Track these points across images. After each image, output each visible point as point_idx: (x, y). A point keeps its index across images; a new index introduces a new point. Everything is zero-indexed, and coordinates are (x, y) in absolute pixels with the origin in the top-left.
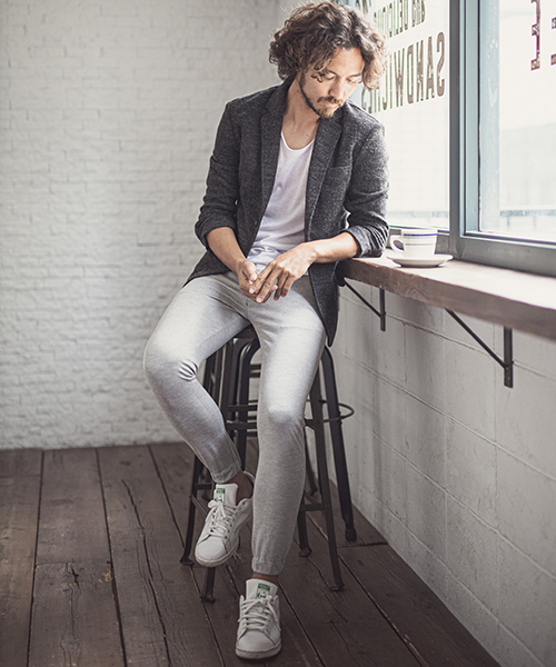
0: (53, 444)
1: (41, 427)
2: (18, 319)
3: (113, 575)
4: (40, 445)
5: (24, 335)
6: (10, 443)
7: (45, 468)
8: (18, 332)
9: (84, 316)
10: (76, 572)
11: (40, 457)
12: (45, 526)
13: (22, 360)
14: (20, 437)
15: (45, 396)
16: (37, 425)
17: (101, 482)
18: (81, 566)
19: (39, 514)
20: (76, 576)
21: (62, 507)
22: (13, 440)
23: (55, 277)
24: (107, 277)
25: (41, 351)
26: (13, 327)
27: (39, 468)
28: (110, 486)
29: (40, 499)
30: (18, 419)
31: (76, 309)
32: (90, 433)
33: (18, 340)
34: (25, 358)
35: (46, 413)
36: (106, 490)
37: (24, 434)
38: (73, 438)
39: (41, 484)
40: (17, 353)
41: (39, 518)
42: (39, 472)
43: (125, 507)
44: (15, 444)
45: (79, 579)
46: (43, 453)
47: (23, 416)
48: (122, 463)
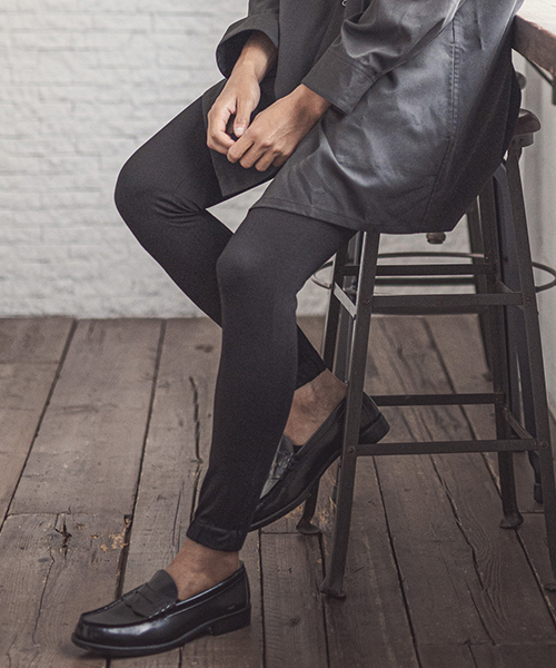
0: (93, 309)
1: (74, 280)
2: (42, 99)
3: (127, 539)
4: (71, 311)
5: (50, 126)
6: (24, 305)
7: (71, 348)
8: (40, 120)
9: (151, 97)
10: (69, 531)
11: (67, 331)
12: (42, 449)
13: (46, 167)
14: (39, 296)
15: (83, 228)
16: (68, 277)
17: (155, 379)
18: (79, 519)
19: (38, 429)
20: (67, 536)
21: (77, 418)
22: (28, 300)
23: (103, 30)
24: (190, 33)
25: (78, 152)
26: (34, 112)
27: (61, 348)
28: (167, 386)
29: (48, 403)
30: (37, 266)
31: (138, 85)
32: (156, 294)
33: (40, 133)
34: (51, 163)
35: (83, 257)
36: (159, 392)
37: (47, 291)
38: (127, 301)
39: (57, 377)
40: (38, 156)
41: (36, 435)
42: (58, 358)
43: (181, 424)
44: (32, 308)
45: (71, 542)
46: (76, 324)
47: (45, 261)
48: (199, 347)
